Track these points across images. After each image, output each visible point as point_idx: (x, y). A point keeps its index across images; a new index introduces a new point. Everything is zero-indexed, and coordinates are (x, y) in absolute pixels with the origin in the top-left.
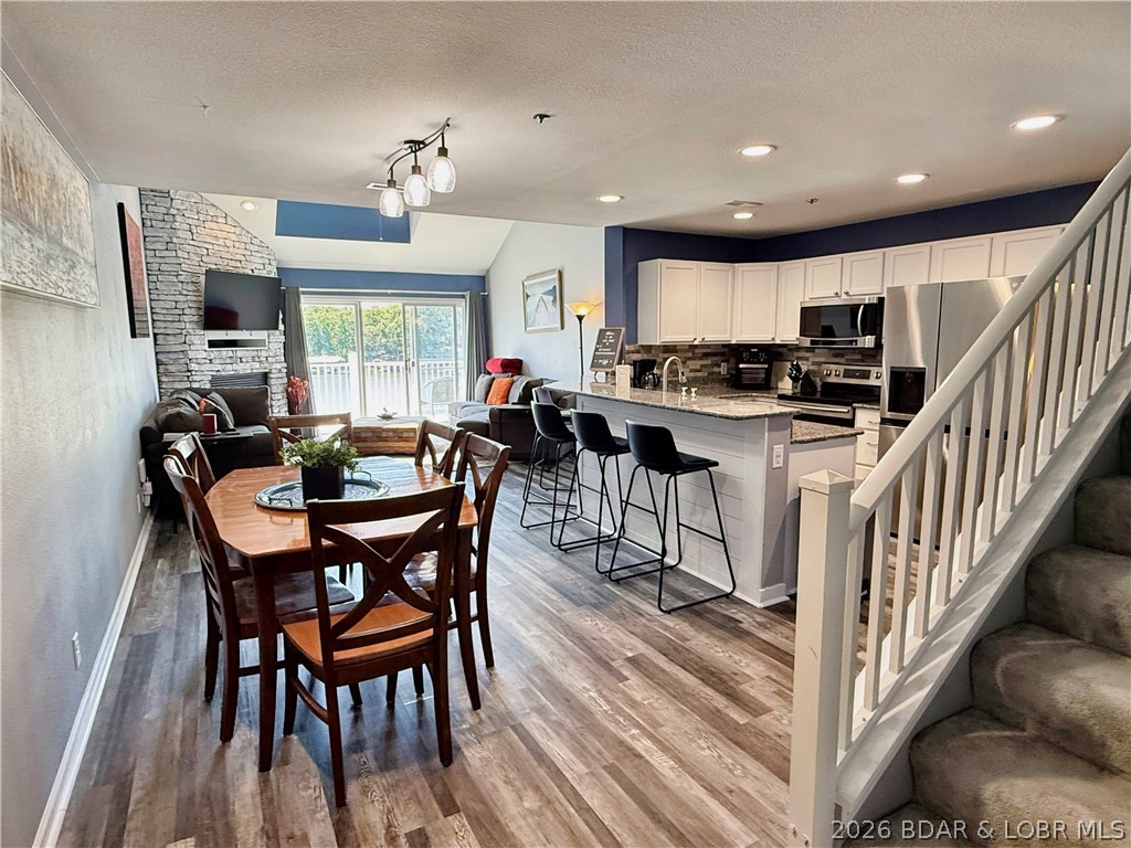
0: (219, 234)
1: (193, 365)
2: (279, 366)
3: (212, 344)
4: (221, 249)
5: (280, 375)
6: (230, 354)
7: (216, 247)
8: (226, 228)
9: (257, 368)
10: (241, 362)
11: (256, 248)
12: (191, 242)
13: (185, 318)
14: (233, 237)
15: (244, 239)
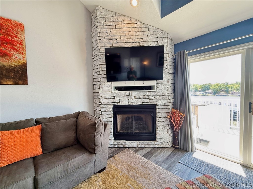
0: (125, 30)
1: (101, 99)
2: (164, 101)
3: (119, 89)
4: (126, 37)
5: (165, 107)
6: (128, 94)
7: (122, 37)
8: (130, 26)
9: (146, 102)
10: (136, 98)
11: (152, 33)
12: (106, 38)
13: (100, 76)
14: (136, 30)
15: (144, 29)
